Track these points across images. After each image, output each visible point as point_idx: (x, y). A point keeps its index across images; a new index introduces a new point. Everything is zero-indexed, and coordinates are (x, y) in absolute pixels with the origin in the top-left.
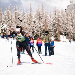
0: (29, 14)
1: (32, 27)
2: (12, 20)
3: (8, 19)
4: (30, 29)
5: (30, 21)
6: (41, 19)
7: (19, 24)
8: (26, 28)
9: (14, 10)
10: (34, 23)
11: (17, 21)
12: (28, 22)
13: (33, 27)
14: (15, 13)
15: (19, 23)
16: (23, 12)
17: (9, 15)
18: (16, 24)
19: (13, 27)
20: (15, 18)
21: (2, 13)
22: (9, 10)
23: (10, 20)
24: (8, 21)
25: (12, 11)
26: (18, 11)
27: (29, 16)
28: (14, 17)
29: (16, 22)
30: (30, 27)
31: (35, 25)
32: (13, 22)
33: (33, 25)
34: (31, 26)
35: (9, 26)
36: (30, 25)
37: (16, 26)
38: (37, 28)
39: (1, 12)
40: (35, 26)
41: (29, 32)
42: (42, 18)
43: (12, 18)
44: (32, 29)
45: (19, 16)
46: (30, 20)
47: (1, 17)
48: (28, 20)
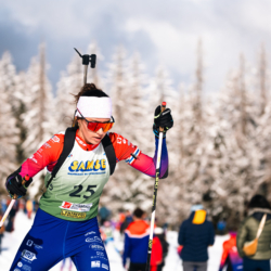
1: (202, 169)
4: (194, 178)
5: (194, 135)
9: (110, 74)
10: (217, 146)
12: (180, 139)
13: (210, 165)
16: (161, 87)
21: (48, 87)
26: (132, 80)
27: (189, 107)
30: (194, 165)
31: (220, 157)
33: (210, 156)
34: (199, 164)
36: (190, 154)
38: (227, 175)
39: (42, 82)
40: (216, 162)
41: (186, 196)
42: (257, 120)
44: (202, 178)
45: (136, 105)
46: (192, 129)
47: (43, 110)
48: (182, 129)
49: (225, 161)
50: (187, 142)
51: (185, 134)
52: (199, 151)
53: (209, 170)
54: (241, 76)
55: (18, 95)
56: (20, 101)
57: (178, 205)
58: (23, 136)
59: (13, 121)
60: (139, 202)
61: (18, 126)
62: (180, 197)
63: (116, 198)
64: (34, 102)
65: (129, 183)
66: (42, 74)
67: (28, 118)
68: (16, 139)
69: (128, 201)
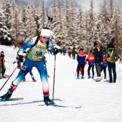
0: (88, 13)
1: (93, 35)
2: (61, 23)
3: (55, 21)
4: (91, 38)
5: (90, 24)
6: (108, 21)
7: (73, 30)
8: (84, 37)
9: (64, 7)
10: (98, 28)
11: (69, 25)
12: (87, 26)
13: (96, 34)
14: (66, 11)
15: (73, 28)
16: (80, 10)
17: (57, 16)
18: (68, 30)
19: (63, 34)
20: (65, 20)
21: (45, 12)
22: (56, 8)
23: (58, 23)
24: (55, 24)
25: (62, 9)
26: (71, 8)
27: (89, 16)
28: (65, 18)
29: (68, 27)
30: (91, 34)
31: (99, 31)
32: (63, 27)
33: (96, 31)
34: (93, 33)
35: (56, 33)
36: (90, 30)
37: (67, 32)
38: (101, 36)
39: (43, 10)
40: (98, 33)
41: (89, 43)
42: (110, 19)
43: (62, 20)
44: (94, 38)
45: (72, 16)
46: (90, 22)
47: (44, 18)
48: (87, 23)
49: (100, 32)
50: (88, 27)
51: (88, 24)
52: (92, 30)
53: (96, 35)
54: (105, 6)
55: (36, 14)
56: (37, 16)
57: (86, 46)
58: (38, 27)
59: (35, 22)
60: (75, 45)
61: (36, 24)
62: (87, 44)
63: (67, 45)
64: (41, 16)
65: (72, 40)
66: (43, 8)
67: (39, 21)
68: (36, 28)
69: (71, 45)
